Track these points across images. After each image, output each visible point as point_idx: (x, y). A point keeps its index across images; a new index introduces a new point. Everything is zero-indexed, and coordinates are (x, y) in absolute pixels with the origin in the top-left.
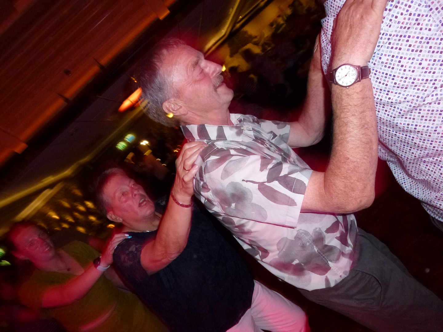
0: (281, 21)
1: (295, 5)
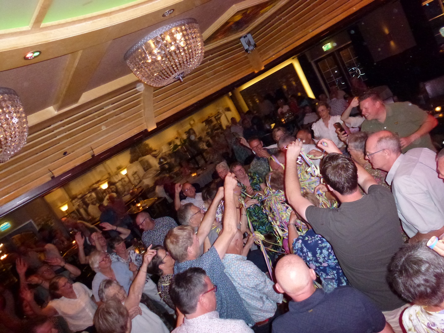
0: (178, 142)
1: (190, 132)
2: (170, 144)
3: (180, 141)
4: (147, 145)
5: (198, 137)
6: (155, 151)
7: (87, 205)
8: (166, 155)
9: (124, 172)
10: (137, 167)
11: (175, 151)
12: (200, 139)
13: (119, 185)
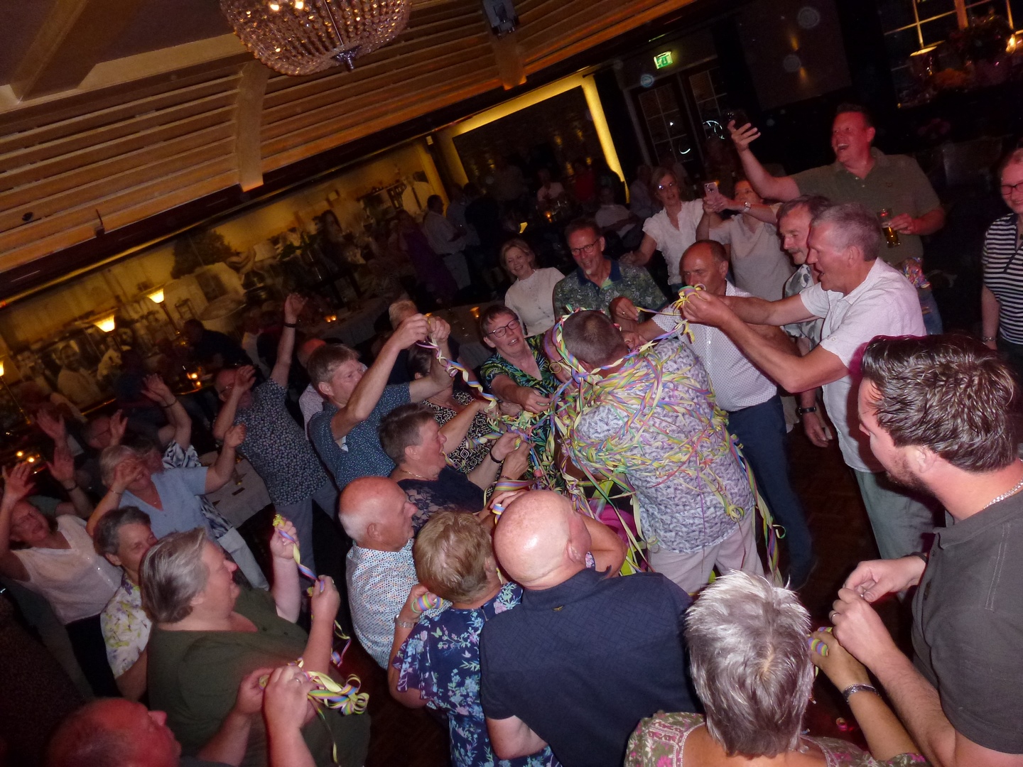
0: (295, 240)
2: (275, 241)
3: (302, 237)
4: (220, 238)
5: (344, 233)
6: (238, 254)
8: (262, 268)
9: (158, 297)
10: (189, 289)
11: (287, 259)
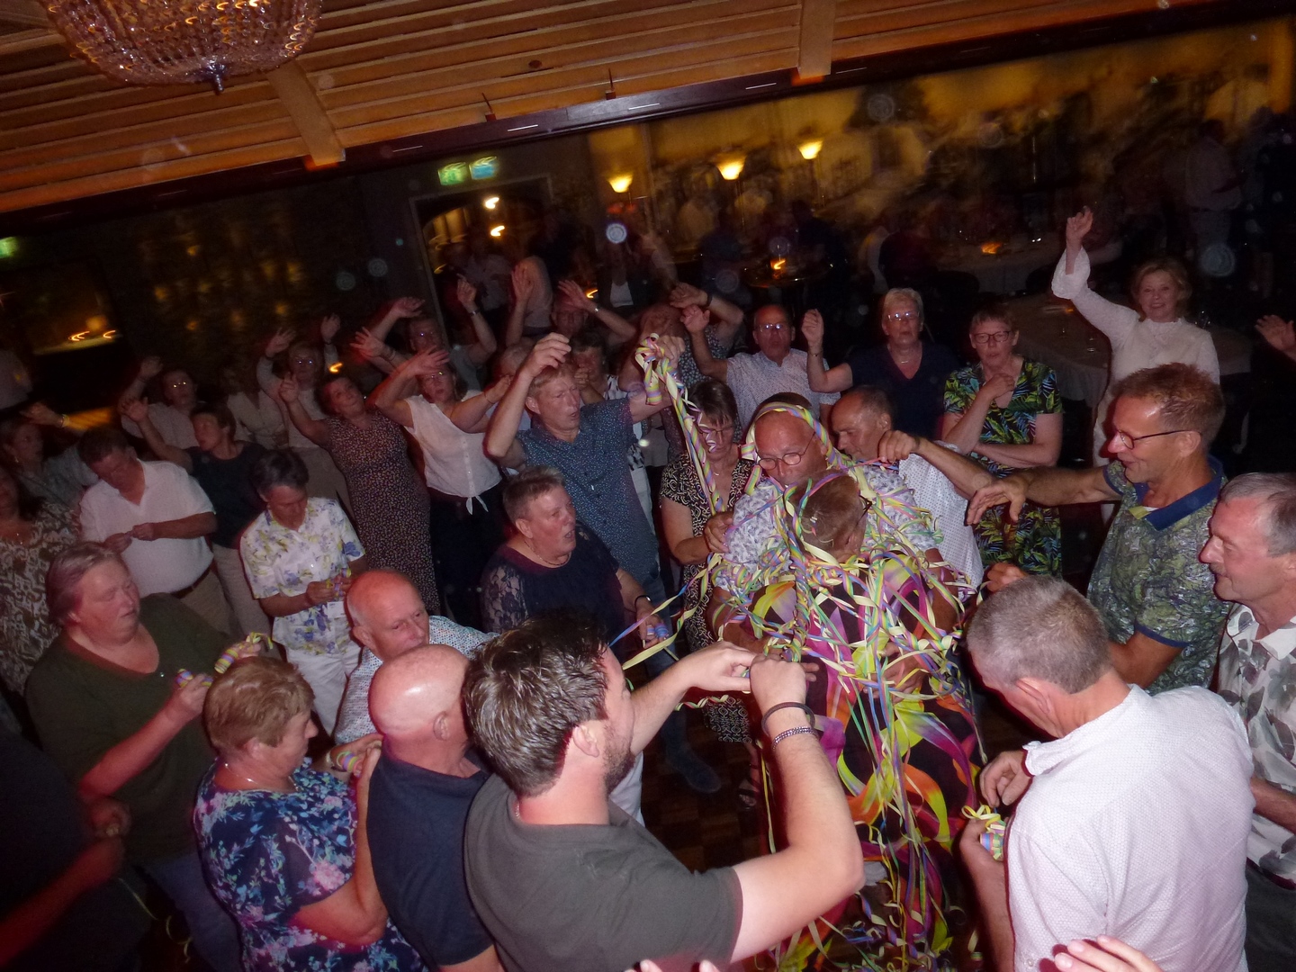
0: (1019, 120)
1: (1078, 102)
2: (992, 115)
3: (1028, 120)
4: (919, 94)
6: (936, 120)
7: (681, 199)
8: (958, 148)
9: (810, 151)
10: (859, 148)
12: (1099, 139)
13: (787, 180)
